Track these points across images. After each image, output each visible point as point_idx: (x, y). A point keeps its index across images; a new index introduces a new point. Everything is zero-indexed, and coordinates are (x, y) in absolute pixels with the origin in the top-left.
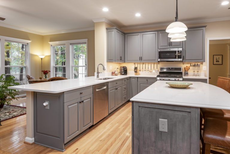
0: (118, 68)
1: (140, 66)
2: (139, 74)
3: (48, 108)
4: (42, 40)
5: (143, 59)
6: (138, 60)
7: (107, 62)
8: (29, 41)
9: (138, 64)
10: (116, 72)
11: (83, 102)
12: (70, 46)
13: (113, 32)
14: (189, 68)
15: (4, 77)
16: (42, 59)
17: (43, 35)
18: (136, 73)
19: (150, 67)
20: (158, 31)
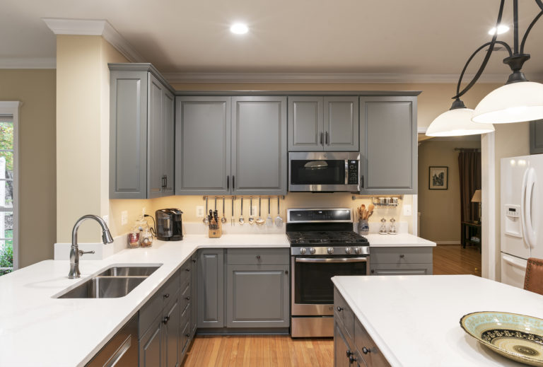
0: (145, 216)
1: (224, 206)
6: (222, 188)
7: (112, 196)
9: (216, 198)
10: (145, 234)
13: (139, 82)
14: (372, 212)
18: (213, 231)
19: (255, 208)
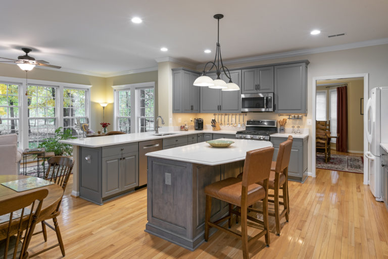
0: (191, 121)
1: (218, 118)
2: (220, 130)
3: (89, 162)
4: (104, 83)
5: (223, 108)
6: (216, 110)
7: (173, 112)
8: (91, 86)
9: (219, 115)
10: (186, 127)
11: (124, 158)
12: (136, 91)
14: (286, 122)
15: (62, 130)
16: (104, 107)
17: (106, 77)
18: (214, 128)
19: (234, 119)
20: (241, 69)
